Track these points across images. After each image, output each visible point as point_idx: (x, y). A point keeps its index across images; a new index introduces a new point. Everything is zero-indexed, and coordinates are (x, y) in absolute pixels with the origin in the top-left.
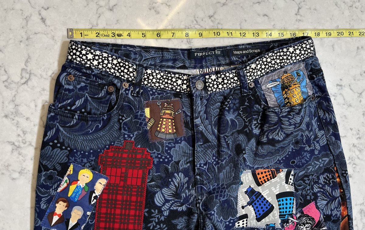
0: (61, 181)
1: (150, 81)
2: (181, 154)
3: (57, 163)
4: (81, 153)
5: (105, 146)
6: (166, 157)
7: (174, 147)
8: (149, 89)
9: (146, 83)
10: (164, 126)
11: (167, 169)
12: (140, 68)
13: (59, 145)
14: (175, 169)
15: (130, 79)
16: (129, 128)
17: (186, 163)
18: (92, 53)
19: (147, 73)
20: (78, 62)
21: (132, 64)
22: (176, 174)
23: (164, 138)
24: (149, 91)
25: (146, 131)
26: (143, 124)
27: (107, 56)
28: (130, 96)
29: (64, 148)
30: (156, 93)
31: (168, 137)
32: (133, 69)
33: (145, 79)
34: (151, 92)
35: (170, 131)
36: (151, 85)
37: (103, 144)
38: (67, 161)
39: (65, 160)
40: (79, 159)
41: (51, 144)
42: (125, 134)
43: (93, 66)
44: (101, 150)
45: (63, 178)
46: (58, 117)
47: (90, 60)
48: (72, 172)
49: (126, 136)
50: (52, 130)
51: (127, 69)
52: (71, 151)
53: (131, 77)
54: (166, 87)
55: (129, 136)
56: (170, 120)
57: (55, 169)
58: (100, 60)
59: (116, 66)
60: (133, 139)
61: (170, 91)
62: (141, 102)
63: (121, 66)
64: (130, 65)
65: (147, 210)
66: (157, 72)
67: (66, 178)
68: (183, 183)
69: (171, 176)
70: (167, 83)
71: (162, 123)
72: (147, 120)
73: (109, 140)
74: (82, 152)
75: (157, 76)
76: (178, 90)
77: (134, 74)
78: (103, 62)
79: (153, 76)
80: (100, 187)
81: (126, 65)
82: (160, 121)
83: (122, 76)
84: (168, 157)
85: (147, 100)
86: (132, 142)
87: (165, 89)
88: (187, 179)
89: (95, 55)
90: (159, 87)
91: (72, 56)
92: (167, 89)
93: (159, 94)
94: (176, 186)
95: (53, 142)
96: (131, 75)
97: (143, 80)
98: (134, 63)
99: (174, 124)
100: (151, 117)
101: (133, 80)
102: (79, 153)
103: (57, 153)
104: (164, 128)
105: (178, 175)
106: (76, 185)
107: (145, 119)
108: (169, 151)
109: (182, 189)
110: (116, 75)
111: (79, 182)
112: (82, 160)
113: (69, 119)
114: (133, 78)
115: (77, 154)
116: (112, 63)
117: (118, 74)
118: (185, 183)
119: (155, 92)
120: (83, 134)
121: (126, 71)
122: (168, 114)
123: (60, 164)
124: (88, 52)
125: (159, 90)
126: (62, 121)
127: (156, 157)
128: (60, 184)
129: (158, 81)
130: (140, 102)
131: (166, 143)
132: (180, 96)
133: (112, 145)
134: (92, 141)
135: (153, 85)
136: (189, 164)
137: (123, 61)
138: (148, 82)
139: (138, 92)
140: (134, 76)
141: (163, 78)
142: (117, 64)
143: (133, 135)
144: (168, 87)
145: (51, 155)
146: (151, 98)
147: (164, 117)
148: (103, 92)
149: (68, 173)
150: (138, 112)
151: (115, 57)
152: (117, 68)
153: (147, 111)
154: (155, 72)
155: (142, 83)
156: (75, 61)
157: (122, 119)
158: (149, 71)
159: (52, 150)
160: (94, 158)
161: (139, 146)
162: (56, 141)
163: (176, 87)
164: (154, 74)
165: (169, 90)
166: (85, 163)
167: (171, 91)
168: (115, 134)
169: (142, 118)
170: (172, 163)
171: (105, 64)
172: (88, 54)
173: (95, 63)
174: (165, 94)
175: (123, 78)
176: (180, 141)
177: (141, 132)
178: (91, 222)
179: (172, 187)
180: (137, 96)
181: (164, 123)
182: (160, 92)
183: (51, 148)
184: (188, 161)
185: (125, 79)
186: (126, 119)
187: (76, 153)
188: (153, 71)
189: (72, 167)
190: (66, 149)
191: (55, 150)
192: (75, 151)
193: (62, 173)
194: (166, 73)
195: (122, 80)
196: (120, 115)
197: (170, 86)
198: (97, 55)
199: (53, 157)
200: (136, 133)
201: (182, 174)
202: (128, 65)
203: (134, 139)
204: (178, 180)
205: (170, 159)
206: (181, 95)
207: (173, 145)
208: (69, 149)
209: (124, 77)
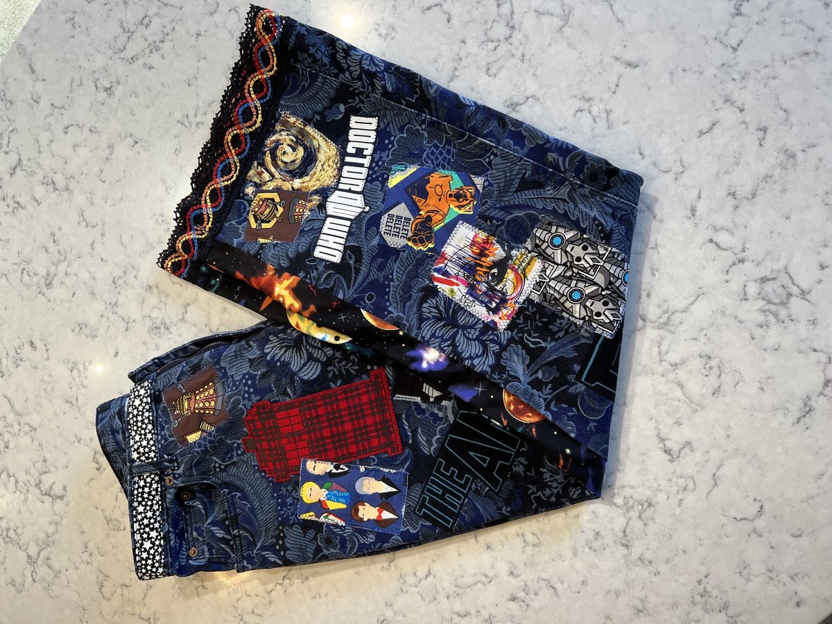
0: (328, 525)
1: (147, 450)
2: (240, 361)
3: (304, 537)
4: (281, 510)
5: (263, 477)
6: (246, 384)
7: (232, 376)
8: (160, 446)
9: (152, 455)
10: (207, 404)
11: (263, 376)
12: (134, 471)
13: (281, 542)
14: (261, 361)
15: (157, 478)
16: (227, 453)
17: (250, 349)
18: (142, 544)
19: (138, 458)
20: (163, 557)
21: (134, 484)
22: (268, 358)
23: (222, 397)
24: (162, 445)
25: (218, 430)
26: (210, 438)
27: (138, 523)
28: (180, 471)
29: (282, 535)
30: (163, 433)
31: (220, 392)
32: (140, 479)
33: (147, 458)
34: (163, 442)
35: (211, 392)
36: (152, 446)
37: (261, 482)
38: (297, 526)
39: (297, 529)
40: (289, 509)
41: (282, 553)
42: (238, 455)
43: (160, 535)
44: (270, 482)
45: (323, 523)
46: (245, 554)
47: (152, 543)
48: (312, 513)
49: (239, 452)
50: (266, 556)
51: (143, 489)
52: (281, 524)
53: (153, 479)
54: (149, 420)
55: (238, 448)
56: (198, 398)
57: (315, 538)
58: (147, 529)
59: (146, 505)
60: (239, 442)
61: (153, 412)
62: (181, 452)
63: (143, 499)
64: (136, 486)
65: (332, 385)
66: (132, 442)
67: (322, 519)
68: (279, 341)
69: (271, 365)
70: (142, 421)
71: (202, 409)
72: (205, 434)
73: (254, 475)
74: (279, 508)
75: (137, 441)
76: (149, 400)
77: (147, 477)
78: (147, 526)
79: (138, 448)
80: (319, 467)
81: (139, 493)
82: (199, 412)
83: (157, 491)
84: (244, 381)
85: (176, 445)
86: (244, 441)
87: (153, 420)
88: (271, 338)
89: (143, 539)
90: (153, 431)
91: (157, 569)
92: (151, 418)
93: (163, 428)
94: (285, 352)
95: (279, 551)
96: (149, 480)
97: (150, 460)
98: (131, 482)
99: (201, 390)
100: (199, 429)
101: (156, 474)
102: (282, 513)
103: (291, 542)
104: (210, 403)
105: (268, 353)
106: (328, 502)
107: (204, 438)
108: (237, 383)
109: (289, 339)
110: (159, 500)
111: (322, 499)
112: (290, 505)
113: (242, 540)
114: (152, 476)
115: (283, 515)
116: (145, 513)
117: (157, 498)
118: (278, 337)
119: (162, 436)
120: (255, 515)
121: (147, 490)
122: (189, 404)
123: (305, 533)
124: (143, 550)
125: (157, 430)
126: (248, 548)
127: (249, 399)
128: (332, 525)
129: (143, 437)
130: (182, 454)
131: (228, 392)
132: (157, 393)
133: (259, 469)
134: (260, 499)
135: (152, 443)
136: (251, 343)
137: (133, 500)
138: (150, 451)
139: (170, 461)
140: (149, 476)
141: (138, 430)
142: (143, 506)
143: (233, 443)
144: (148, 417)
145: (297, 550)
146: (171, 439)
147: (192, 409)
148: (195, 504)
149: (314, 518)
150: (197, 452)
151: (134, 512)
152: (149, 503)
153: (193, 438)
154: (133, 446)
155: (155, 459)
156: (163, 561)
157: (219, 467)
158: (135, 455)
159: (290, 550)
160: (283, 488)
161: (245, 429)
162: (278, 547)
163: (143, 405)
164: (136, 446)
165: (153, 414)
166: (294, 498)
167: (152, 410)
168: (243, 468)
169: (203, 442)
170: (253, 370)
171: (149, 521)
172: (145, 549)
173: (154, 534)
174: (161, 420)
175: (159, 490)
176: (223, 371)
177: (223, 437)
178: (374, 460)
179: (286, 357)
180: (176, 460)
181: (201, 405)
182: (159, 429)
183: (288, 552)
184: (247, 347)
185: (159, 485)
186: (216, 462)
187: (281, 516)
188: (132, 449)
189: (304, 515)
190: (282, 531)
191: (288, 545)
192: (280, 519)
193: (317, 526)
194: (129, 427)
195: (163, 489)
196: (215, 472)
197: (146, 414)
198: (141, 537)
199: (299, 546)
200: (228, 441)
201: (267, 347)
202: (137, 489)
203: (239, 439)
204: (277, 351)
205: (247, 377)
206: (154, 393)
207: (231, 379)
208: (281, 528)
209: (157, 488)
